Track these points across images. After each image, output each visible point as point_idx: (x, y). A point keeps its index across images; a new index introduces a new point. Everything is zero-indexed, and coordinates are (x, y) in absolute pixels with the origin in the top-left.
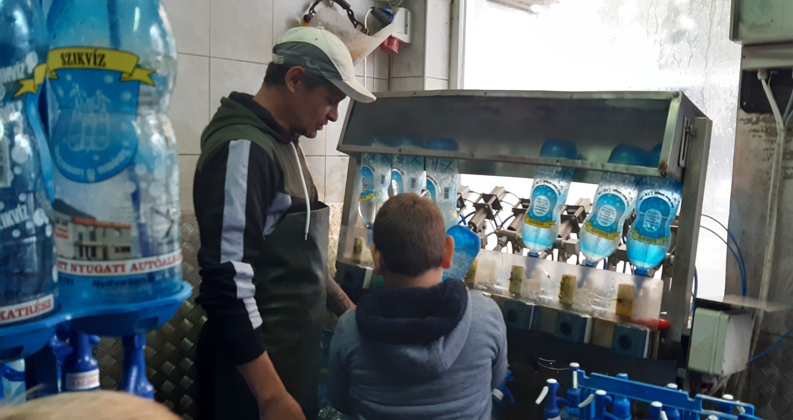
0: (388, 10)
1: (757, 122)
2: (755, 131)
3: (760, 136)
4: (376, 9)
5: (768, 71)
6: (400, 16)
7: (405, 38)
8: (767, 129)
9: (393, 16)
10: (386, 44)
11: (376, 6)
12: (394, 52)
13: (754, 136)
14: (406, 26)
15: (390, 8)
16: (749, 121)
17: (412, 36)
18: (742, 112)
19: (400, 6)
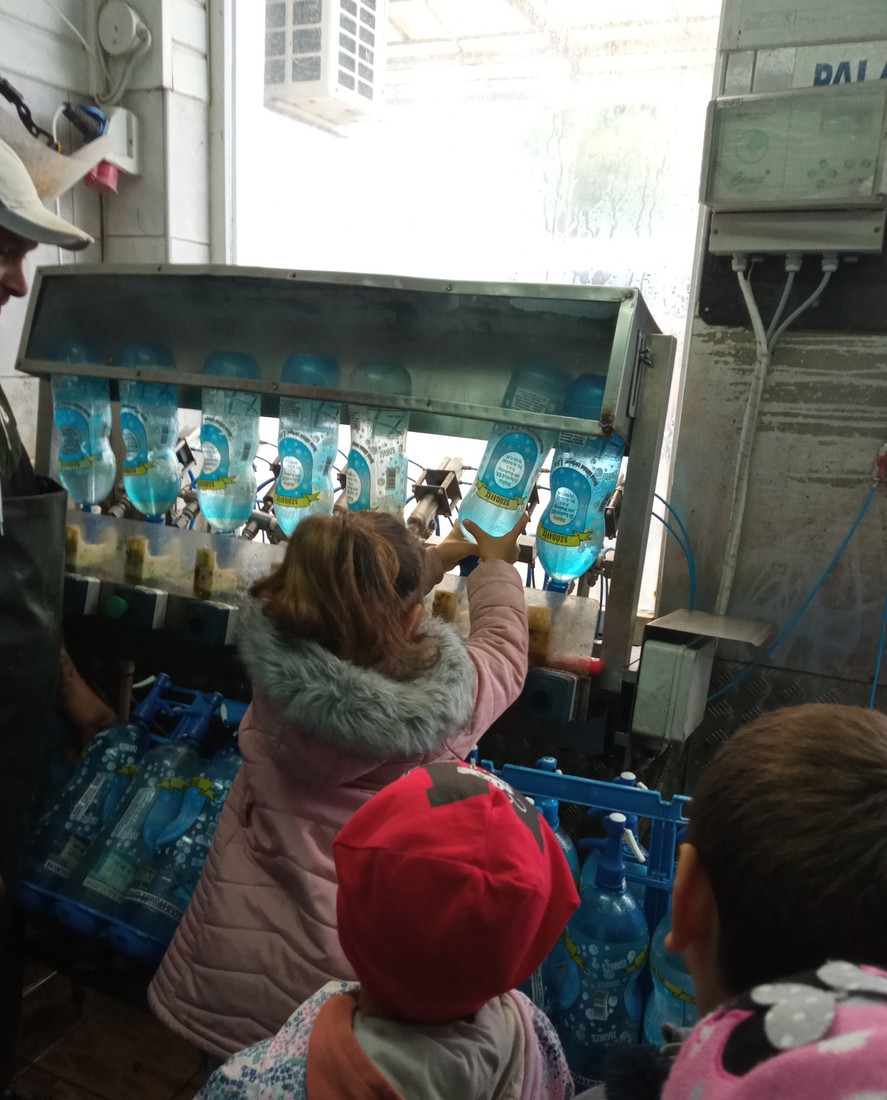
0: (95, 110)
1: (721, 341)
2: (718, 353)
3: (726, 363)
4: (73, 108)
5: (749, 256)
6: (117, 123)
7: (129, 165)
8: (737, 352)
9: (104, 122)
10: (95, 174)
11: (71, 101)
12: (108, 189)
13: (717, 362)
14: (130, 142)
15: (98, 107)
16: (711, 337)
17: (141, 162)
18: (701, 323)
19: (118, 105)
